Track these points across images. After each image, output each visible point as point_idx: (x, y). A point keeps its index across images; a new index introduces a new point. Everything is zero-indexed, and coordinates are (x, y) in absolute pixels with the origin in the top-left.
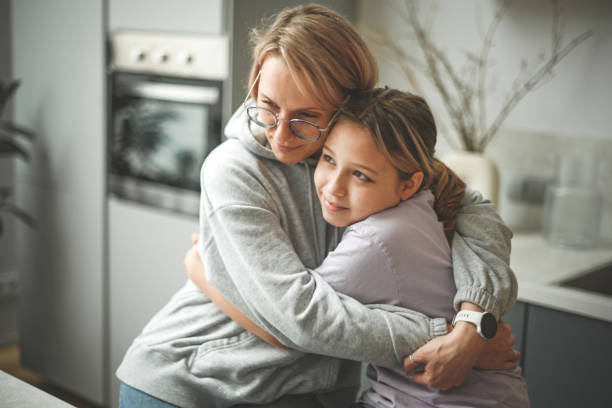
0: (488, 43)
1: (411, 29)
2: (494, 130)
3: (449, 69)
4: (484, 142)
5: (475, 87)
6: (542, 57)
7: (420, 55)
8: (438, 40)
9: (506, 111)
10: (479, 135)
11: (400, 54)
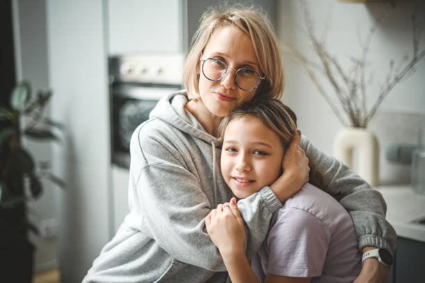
0: (366, 50)
1: (311, 43)
2: (374, 111)
3: (339, 69)
4: (366, 120)
5: (359, 81)
6: (406, 58)
7: (318, 60)
8: (331, 49)
9: (381, 98)
10: (362, 116)
11: (304, 60)
